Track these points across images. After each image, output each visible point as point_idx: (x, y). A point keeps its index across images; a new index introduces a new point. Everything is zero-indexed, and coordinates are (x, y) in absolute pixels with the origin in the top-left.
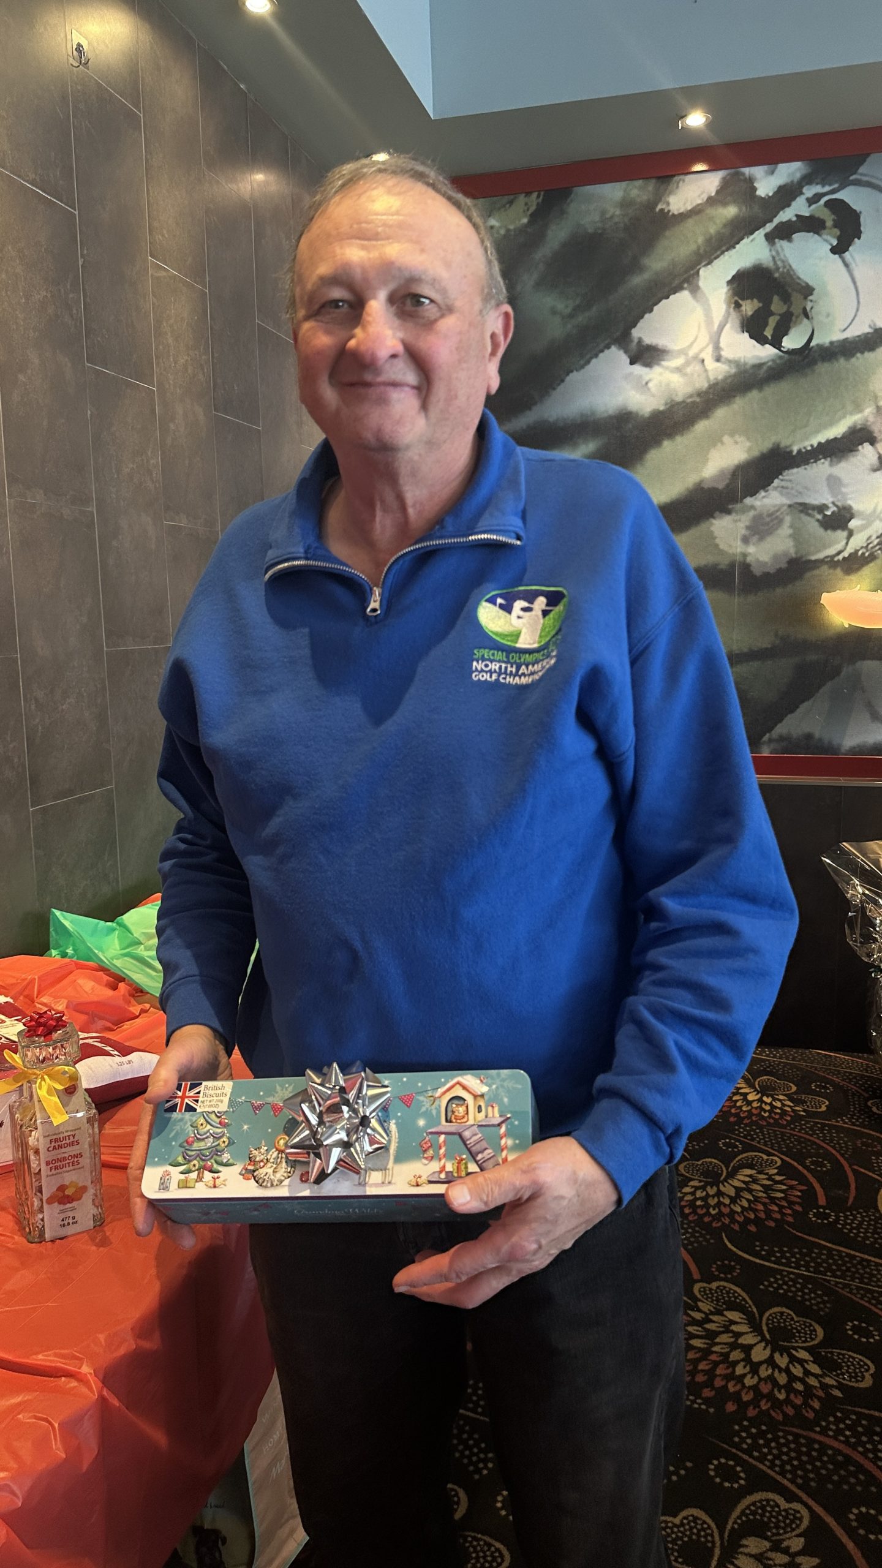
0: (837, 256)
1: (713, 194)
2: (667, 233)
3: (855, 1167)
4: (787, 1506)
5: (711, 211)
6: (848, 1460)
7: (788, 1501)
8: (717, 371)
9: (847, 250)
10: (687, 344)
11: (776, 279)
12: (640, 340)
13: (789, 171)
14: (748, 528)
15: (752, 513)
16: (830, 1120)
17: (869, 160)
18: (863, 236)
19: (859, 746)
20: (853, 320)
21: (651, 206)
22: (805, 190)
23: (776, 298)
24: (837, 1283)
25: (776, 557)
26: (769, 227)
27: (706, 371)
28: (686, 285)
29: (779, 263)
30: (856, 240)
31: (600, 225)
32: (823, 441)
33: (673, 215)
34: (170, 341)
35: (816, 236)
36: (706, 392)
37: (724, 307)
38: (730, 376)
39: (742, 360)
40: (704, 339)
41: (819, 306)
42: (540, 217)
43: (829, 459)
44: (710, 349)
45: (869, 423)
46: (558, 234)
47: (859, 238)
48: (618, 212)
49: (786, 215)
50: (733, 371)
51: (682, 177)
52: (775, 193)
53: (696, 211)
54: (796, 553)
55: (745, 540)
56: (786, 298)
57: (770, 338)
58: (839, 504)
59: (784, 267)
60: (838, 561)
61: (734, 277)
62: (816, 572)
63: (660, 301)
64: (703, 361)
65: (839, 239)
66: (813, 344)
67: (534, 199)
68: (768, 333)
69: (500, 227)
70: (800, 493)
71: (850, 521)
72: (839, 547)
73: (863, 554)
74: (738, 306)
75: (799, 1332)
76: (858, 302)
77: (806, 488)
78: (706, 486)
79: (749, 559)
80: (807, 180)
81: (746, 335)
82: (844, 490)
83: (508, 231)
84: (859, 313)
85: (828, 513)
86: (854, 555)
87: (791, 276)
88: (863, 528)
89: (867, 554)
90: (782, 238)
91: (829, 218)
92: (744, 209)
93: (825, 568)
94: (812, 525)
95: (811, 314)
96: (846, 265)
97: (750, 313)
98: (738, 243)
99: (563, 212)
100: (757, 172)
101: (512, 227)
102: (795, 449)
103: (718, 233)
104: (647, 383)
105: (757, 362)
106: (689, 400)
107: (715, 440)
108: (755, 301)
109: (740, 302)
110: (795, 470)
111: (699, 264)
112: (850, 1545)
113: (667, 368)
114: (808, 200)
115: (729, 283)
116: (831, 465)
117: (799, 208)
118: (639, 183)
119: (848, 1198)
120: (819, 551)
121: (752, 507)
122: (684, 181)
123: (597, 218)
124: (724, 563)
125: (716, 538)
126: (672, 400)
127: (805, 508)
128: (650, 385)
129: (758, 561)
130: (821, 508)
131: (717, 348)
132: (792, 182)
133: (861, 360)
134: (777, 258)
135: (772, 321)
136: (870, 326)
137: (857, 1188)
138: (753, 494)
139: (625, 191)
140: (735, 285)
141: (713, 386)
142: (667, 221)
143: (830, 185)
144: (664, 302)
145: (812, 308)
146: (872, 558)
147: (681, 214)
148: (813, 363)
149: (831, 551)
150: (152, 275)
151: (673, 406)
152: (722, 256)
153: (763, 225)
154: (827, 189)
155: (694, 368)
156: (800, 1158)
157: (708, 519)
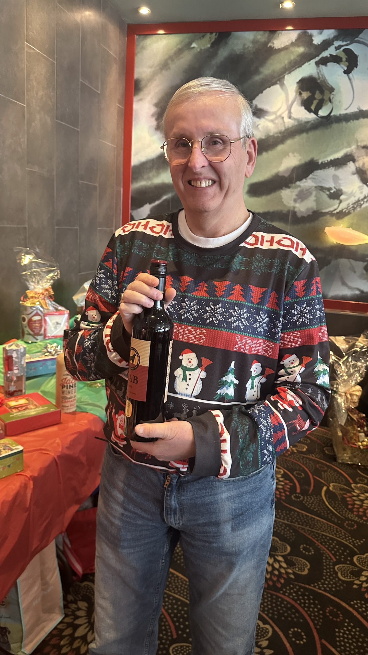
0: (346, 75)
1: (294, 41)
2: (272, 57)
3: (315, 477)
4: (263, 626)
5: (292, 49)
6: (293, 607)
7: (264, 624)
8: (289, 123)
9: (351, 72)
10: (277, 109)
11: (318, 83)
12: (256, 106)
13: (329, 33)
14: (297, 195)
15: (299, 189)
16: (306, 455)
17: (364, 32)
18: (358, 67)
19: (335, 296)
20: (350, 105)
21: (266, 44)
22: (334, 43)
23: (317, 92)
24: (299, 527)
25: (308, 210)
26: (317, 59)
27: (284, 122)
28: (278, 82)
29: (321, 76)
30: (355, 68)
31: (242, 51)
32: (333, 159)
33: (275, 49)
34: (34, 84)
35: (338, 65)
36: (284, 132)
37: (294, 94)
38: (295, 126)
39: (300, 119)
40: (284, 107)
41: (336, 97)
42: (216, 44)
43: (334, 167)
44: (287, 112)
45: (353, 153)
46: (223, 53)
47: (356, 67)
48: (251, 45)
49: (325, 54)
50: (296, 123)
51: (281, 32)
52: (321, 43)
53: (286, 48)
54: (317, 208)
55: (295, 201)
56: (322, 92)
57: (313, 110)
58: (337, 188)
59: (322, 78)
60: (334, 214)
61: (300, 81)
62: (325, 218)
63: (266, 88)
64: (283, 118)
65: (348, 67)
66: (332, 114)
67: (214, 36)
68: (313, 107)
69: (198, 48)
70: (320, 181)
71: (341, 195)
72: (336, 207)
73: (345, 211)
74: (300, 94)
75: (280, 548)
76: (354, 97)
77: (324, 180)
78: (280, 175)
79: (296, 210)
80: (336, 38)
81: (303, 108)
82: (340, 182)
83: (201, 50)
84: (354, 102)
85: (332, 191)
86: (341, 212)
87: (325, 82)
88: (347, 199)
89: (347, 211)
90: (323, 64)
91: (344, 57)
92: (307, 49)
93: (328, 217)
94: (324, 196)
95: (333, 100)
96: (350, 79)
97: (305, 98)
98: (303, 65)
99: (226, 43)
100: (314, 32)
101: (203, 48)
102: (320, 162)
103: (295, 59)
104: (258, 126)
105: (306, 120)
106: (276, 135)
107: (285, 154)
108: (308, 92)
109: (302, 92)
110: (319, 171)
111: (285, 73)
112: (288, 645)
113: (267, 120)
114: (336, 47)
115: (298, 83)
116: (335, 170)
117: (331, 51)
118: (261, 33)
119: (309, 490)
120: (326, 208)
121: (299, 186)
122: (281, 33)
123: (241, 48)
124: (285, 210)
125: (282, 199)
126: (268, 135)
127: (322, 189)
128: (259, 127)
129: (300, 210)
130: (329, 189)
131: (290, 112)
132: (329, 39)
133: (353, 124)
134: (320, 74)
135: (315, 102)
136: (358, 109)
137: (314, 486)
138: (300, 180)
139: (255, 36)
140: (300, 84)
141: (287, 130)
142: (272, 52)
143: (346, 41)
144: (268, 89)
145: (333, 98)
146: (349, 213)
147: (279, 49)
148: (331, 123)
149: (332, 209)
150: (27, 51)
151: (268, 137)
152: (295, 71)
153: (315, 57)
154: (345, 43)
155: (279, 121)
156: (291, 471)
157: (279, 190)
